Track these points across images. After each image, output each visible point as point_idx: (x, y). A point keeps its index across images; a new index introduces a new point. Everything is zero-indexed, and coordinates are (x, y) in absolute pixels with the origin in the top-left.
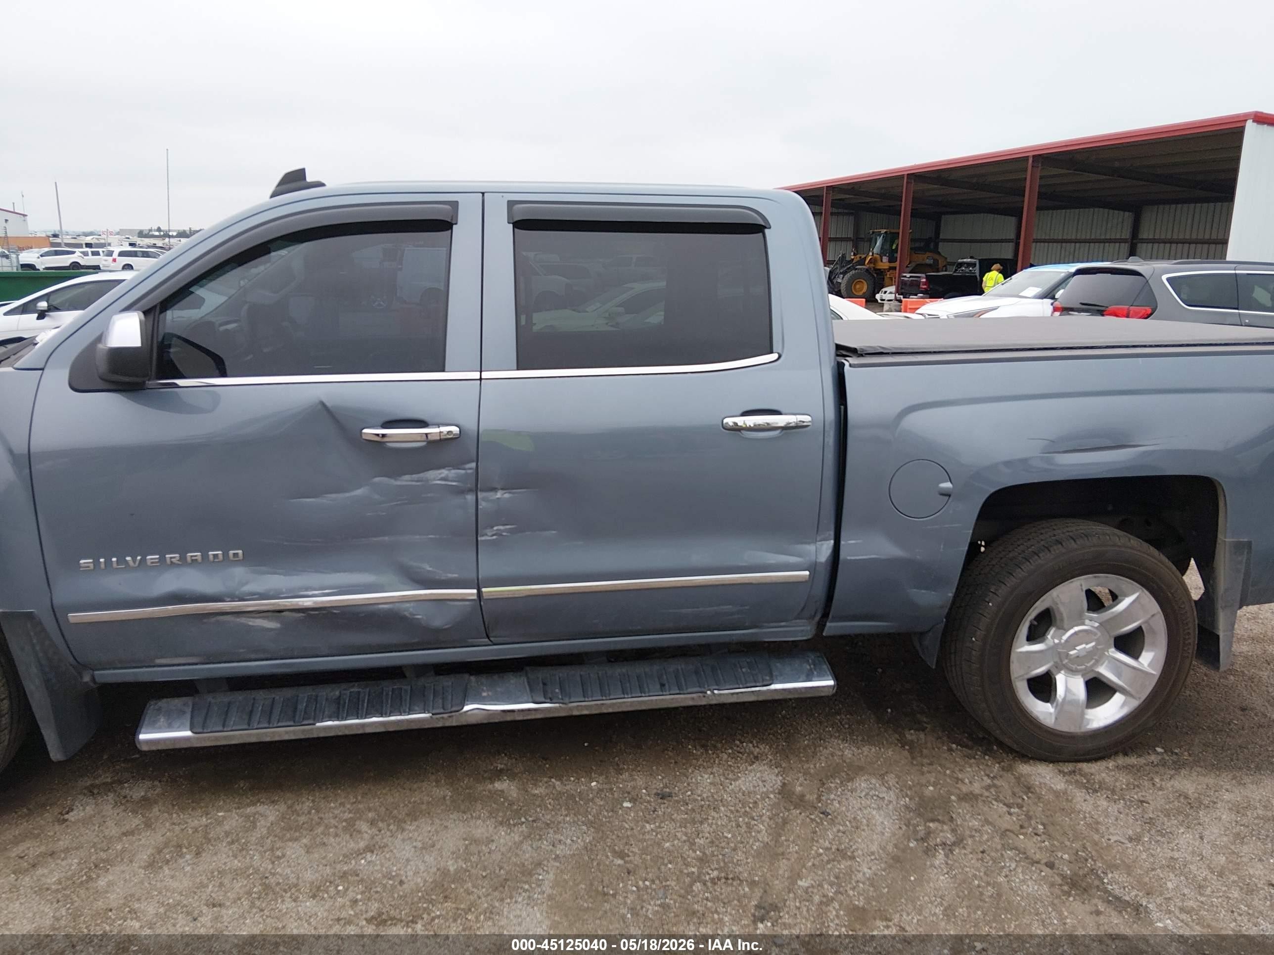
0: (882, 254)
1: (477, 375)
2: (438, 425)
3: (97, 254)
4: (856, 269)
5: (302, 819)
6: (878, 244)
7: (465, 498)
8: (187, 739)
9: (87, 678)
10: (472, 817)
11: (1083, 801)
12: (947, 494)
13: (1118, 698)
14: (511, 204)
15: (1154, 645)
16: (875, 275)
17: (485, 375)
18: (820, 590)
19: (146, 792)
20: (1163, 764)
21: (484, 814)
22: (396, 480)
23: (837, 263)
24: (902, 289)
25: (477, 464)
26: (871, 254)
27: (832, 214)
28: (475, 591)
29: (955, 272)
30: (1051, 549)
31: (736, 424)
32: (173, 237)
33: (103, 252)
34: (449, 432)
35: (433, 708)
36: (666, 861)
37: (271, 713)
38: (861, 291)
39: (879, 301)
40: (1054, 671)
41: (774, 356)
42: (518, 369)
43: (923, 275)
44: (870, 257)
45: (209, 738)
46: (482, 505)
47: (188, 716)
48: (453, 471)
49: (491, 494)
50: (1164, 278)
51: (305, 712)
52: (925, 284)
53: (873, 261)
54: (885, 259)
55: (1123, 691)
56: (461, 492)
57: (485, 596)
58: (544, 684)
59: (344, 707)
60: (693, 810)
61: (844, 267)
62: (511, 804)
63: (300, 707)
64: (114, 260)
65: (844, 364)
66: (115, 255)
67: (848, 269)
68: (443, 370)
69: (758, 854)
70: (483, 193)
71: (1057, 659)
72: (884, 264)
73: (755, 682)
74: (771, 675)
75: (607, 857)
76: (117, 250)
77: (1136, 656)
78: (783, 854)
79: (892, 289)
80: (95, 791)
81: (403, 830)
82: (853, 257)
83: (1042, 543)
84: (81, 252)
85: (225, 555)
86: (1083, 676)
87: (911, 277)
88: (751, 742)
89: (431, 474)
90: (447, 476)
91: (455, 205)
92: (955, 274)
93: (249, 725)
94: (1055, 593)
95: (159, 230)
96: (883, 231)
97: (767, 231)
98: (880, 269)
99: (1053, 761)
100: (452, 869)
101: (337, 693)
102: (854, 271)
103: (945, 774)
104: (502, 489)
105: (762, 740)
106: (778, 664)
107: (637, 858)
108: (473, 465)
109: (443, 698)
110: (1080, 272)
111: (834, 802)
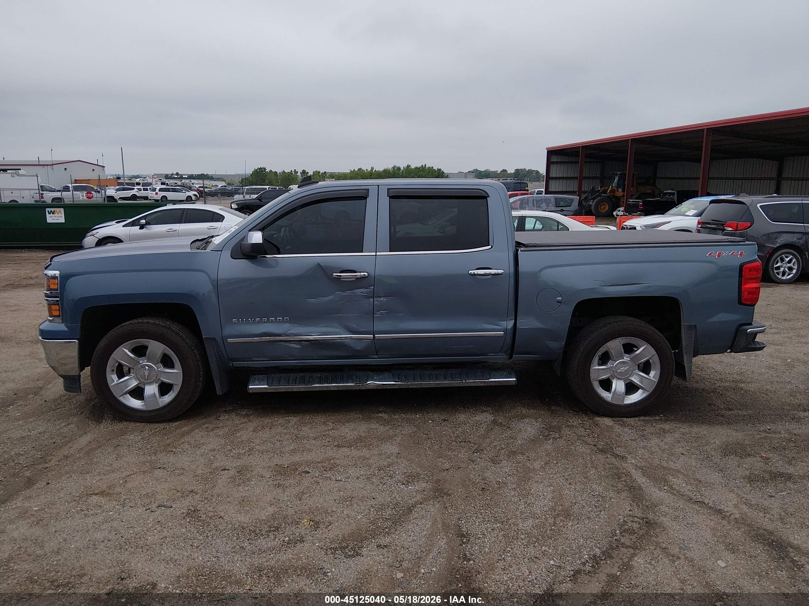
0: (618, 186)
1: (374, 254)
2: (360, 272)
3: (147, 190)
4: (602, 196)
5: (307, 421)
6: (616, 180)
7: (369, 300)
8: (266, 388)
9: (231, 365)
10: (370, 423)
11: (618, 429)
12: (559, 302)
13: (640, 391)
14: (389, 189)
15: (655, 369)
16: (614, 200)
17: (377, 254)
18: (509, 341)
19: (246, 412)
20: (661, 420)
21: (375, 422)
22: (344, 293)
23: (589, 193)
24: (627, 209)
25: (374, 287)
26: (611, 187)
27: (586, 162)
28: (372, 336)
29: (662, 199)
30: (606, 326)
31: (474, 273)
32: (185, 178)
33: (150, 189)
34: (364, 275)
35: (356, 382)
36: (443, 436)
37: (296, 381)
38: (605, 209)
39: (615, 216)
40: (611, 378)
41: (490, 247)
42: (390, 252)
43: (641, 201)
44: (610, 189)
45: (274, 388)
46: (376, 302)
47: (266, 381)
48: (365, 290)
49: (379, 298)
50: (758, 205)
51: (308, 381)
52: (641, 206)
53: (613, 191)
54: (620, 190)
55: (642, 388)
56: (368, 298)
57: (376, 338)
58: (398, 376)
59: (322, 380)
60: (456, 424)
61: (593, 195)
62: (385, 420)
63: (306, 380)
64: (157, 194)
65: (519, 250)
66: (157, 191)
67: (596, 196)
68: (362, 252)
69: (479, 436)
70: (378, 186)
71: (612, 373)
72: (620, 193)
73: (483, 377)
74: (490, 375)
75: (421, 435)
76: (158, 188)
77: (648, 373)
78: (489, 437)
79: (622, 209)
80: (227, 412)
81: (344, 425)
82: (599, 189)
83: (603, 324)
84: (137, 189)
85: (283, 319)
86: (624, 381)
87: (633, 201)
88: (484, 407)
89: (357, 291)
90: (363, 292)
91: (368, 190)
92: (662, 200)
93: (288, 384)
94: (608, 344)
95: (177, 174)
96: (619, 173)
97: (488, 198)
98: (617, 196)
99: (611, 417)
100: (363, 435)
101: (320, 375)
102: (600, 198)
103: (564, 420)
104: (383, 297)
105: (489, 406)
106: (494, 372)
107: (432, 435)
108: (373, 287)
109: (359, 379)
110: (712, 202)
111: (513, 424)
